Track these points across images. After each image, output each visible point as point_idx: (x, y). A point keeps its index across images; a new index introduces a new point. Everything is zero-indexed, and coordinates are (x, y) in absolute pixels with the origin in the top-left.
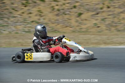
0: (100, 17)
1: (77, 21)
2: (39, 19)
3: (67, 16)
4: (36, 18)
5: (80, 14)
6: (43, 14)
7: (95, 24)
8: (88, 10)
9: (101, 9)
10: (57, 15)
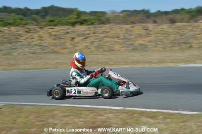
0: (89, 40)
1: (71, 44)
2: (41, 43)
3: (63, 40)
4: (38, 42)
5: (73, 38)
6: (43, 39)
7: (86, 46)
8: (79, 35)
9: (89, 34)
10: (55, 39)
